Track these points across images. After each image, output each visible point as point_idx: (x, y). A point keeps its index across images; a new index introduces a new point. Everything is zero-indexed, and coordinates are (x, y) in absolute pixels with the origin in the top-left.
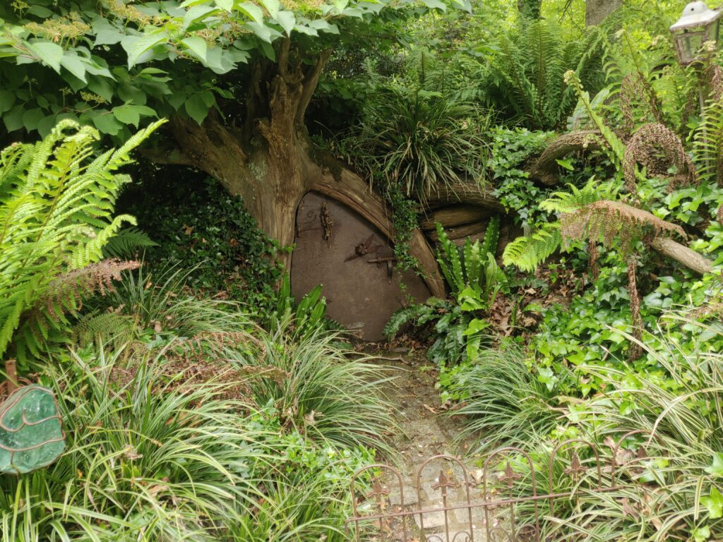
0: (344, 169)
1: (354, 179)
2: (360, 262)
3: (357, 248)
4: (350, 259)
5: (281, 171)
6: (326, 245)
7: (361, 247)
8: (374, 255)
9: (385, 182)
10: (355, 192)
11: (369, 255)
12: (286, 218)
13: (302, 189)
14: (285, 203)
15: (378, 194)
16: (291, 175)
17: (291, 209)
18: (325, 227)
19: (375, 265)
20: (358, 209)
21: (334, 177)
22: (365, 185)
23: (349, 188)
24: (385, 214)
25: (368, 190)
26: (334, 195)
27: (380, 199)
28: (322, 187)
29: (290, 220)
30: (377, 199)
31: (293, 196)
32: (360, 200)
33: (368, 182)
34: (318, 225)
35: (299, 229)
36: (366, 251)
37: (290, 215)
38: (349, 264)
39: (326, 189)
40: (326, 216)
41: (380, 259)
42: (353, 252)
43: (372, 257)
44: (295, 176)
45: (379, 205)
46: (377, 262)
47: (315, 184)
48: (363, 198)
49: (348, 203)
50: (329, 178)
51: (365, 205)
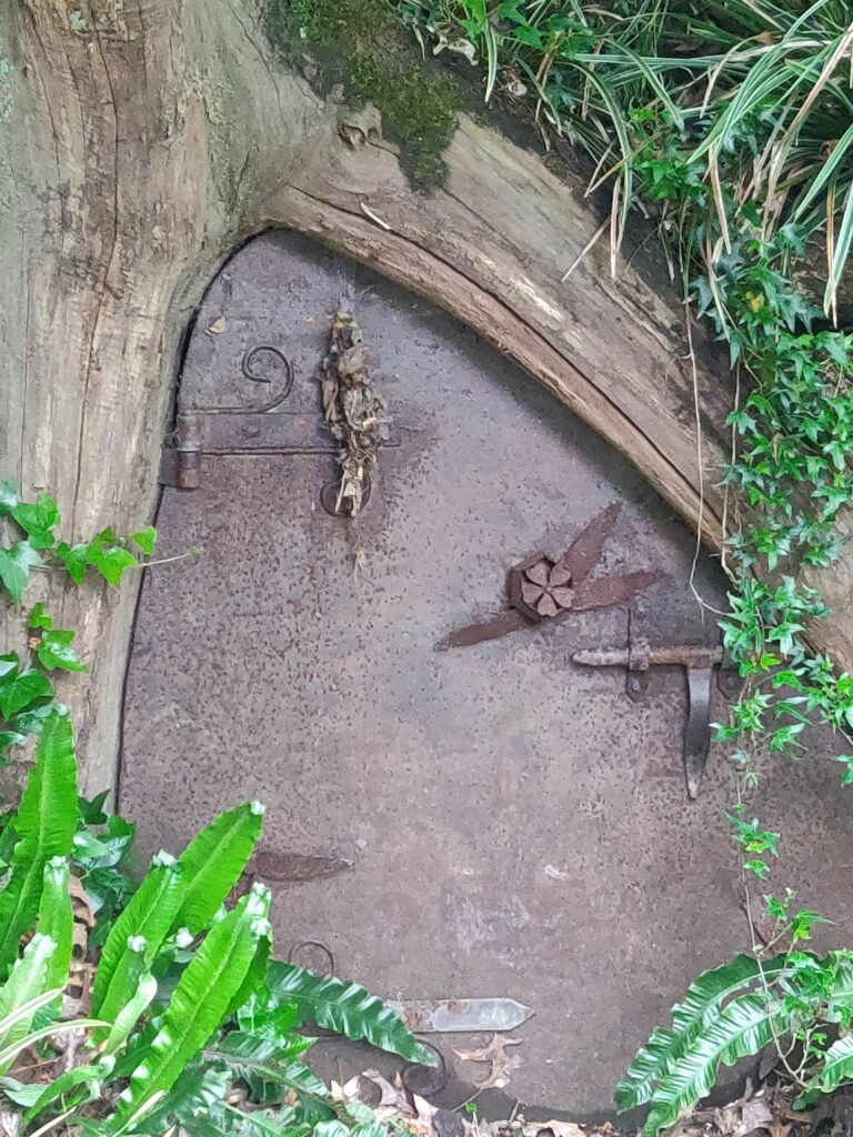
0: (466, 121)
1: (523, 185)
2: (524, 655)
3: (516, 579)
4: (469, 635)
5: (91, 105)
6: (337, 548)
7: (539, 573)
8: (611, 625)
9: (704, 215)
10: (523, 258)
11: (582, 624)
12: (109, 380)
13: (216, 221)
14: (111, 292)
15: (658, 281)
16: (154, 134)
17: (143, 330)
18: (338, 443)
19: (616, 682)
20: (536, 362)
21: (407, 164)
22: (582, 222)
23: (486, 231)
24: (687, 404)
25: (599, 255)
26: (403, 264)
27: (664, 315)
28: (333, 219)
29: (138, 392)
30: (645, 311)
31: (162, 254)
32: (546, 308)
33: (601, 205)
34: (302, 427)
35: (190, 446)
36: (566, 597)
37: (136, 364)
38: (465, 665)
39: (354, 227)
40: (345, 382)
41: (643, 653)
42: (488, 595)
43: (597, 635)
44: (176, 141)
45: (658, 346)
46: (623, 668)
47: (294, 197)
48: (566, 301)
49: (480, 322)
50: (377, 168)
51: (574, 337)
